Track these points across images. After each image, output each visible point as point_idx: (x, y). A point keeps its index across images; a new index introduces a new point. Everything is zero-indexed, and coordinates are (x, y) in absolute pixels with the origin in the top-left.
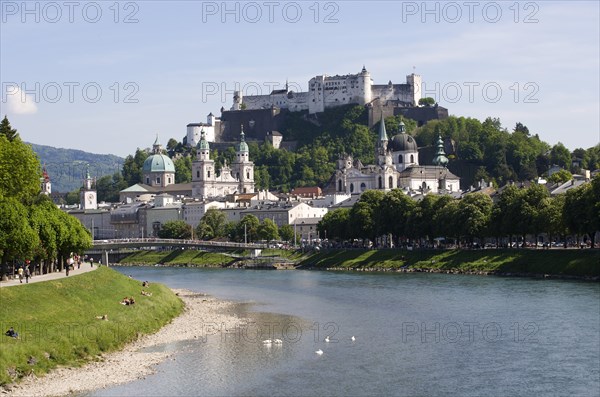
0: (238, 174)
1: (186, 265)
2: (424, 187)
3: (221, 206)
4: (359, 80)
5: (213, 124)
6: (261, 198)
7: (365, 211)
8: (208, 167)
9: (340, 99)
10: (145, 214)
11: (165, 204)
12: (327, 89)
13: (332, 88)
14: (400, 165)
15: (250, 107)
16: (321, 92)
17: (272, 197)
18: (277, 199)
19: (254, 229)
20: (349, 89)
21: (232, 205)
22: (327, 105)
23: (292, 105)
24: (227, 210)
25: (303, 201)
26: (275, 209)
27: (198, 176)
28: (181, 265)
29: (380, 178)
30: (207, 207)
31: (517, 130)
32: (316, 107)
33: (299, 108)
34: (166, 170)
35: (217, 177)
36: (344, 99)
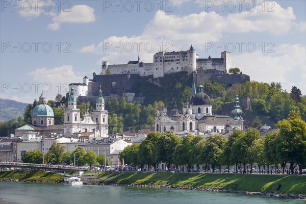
0: (97, 119)
1: (35, 180)
3: (68, 141)
4: (188, 55)
5: (87, 84)
6: (96, 136)
7: (148, 146)
8: (76, 114)
9: (175, 68)
10: (17, 145)
11: (30, 139)
12: (166, 61)
13: (169, 61)
14: (199, 115)
15: (113, 72)
16: (162, 63)
19: (82, 157)
20: (181, 61)
21: (75, 140)
22: (166, 72)
23: (142, 72)
24: (72, 143)
26: (101, 143)
27: (68, 120)
28: (32, 181)
31: (293, 91)
32: (158, 73)
33: (147, 74)
34: (48, 115)
35: (82, 120)
36: (178, 68)
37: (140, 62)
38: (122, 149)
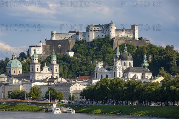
0: (51, 70)
2: (135, 77)
3: (41, 84)
6: (59, 81)
8: (38, 66)
9: (100, 36)
10: (5, 87)
11: (14, 83)
14: (125, 67)
15: (59, 38)
16: (92, 32)
17: (64, 80)
18: (66, 81)
21: (45, 84)
22: (95, 38)
23: (79, 38)
24: (43, 86)
25: (78, 82)
26: (64, 86)
27: (33, 70)
29: (115, 72)
30: (34, 84)
32: (89, 39)
33: (82, 40)
34: (18, 67)
35: (42, 70)
37: (77, 31)
38: (82, 89)
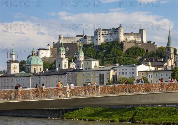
8: (65, 62)
13: (105, 34)
16: (100, 36)
20: (113, 35)
23: (86, 42)
27: (59, 66)
32: (97, 43)
33: (89, 43)
34: (39, 64)
36: (111, 39)
